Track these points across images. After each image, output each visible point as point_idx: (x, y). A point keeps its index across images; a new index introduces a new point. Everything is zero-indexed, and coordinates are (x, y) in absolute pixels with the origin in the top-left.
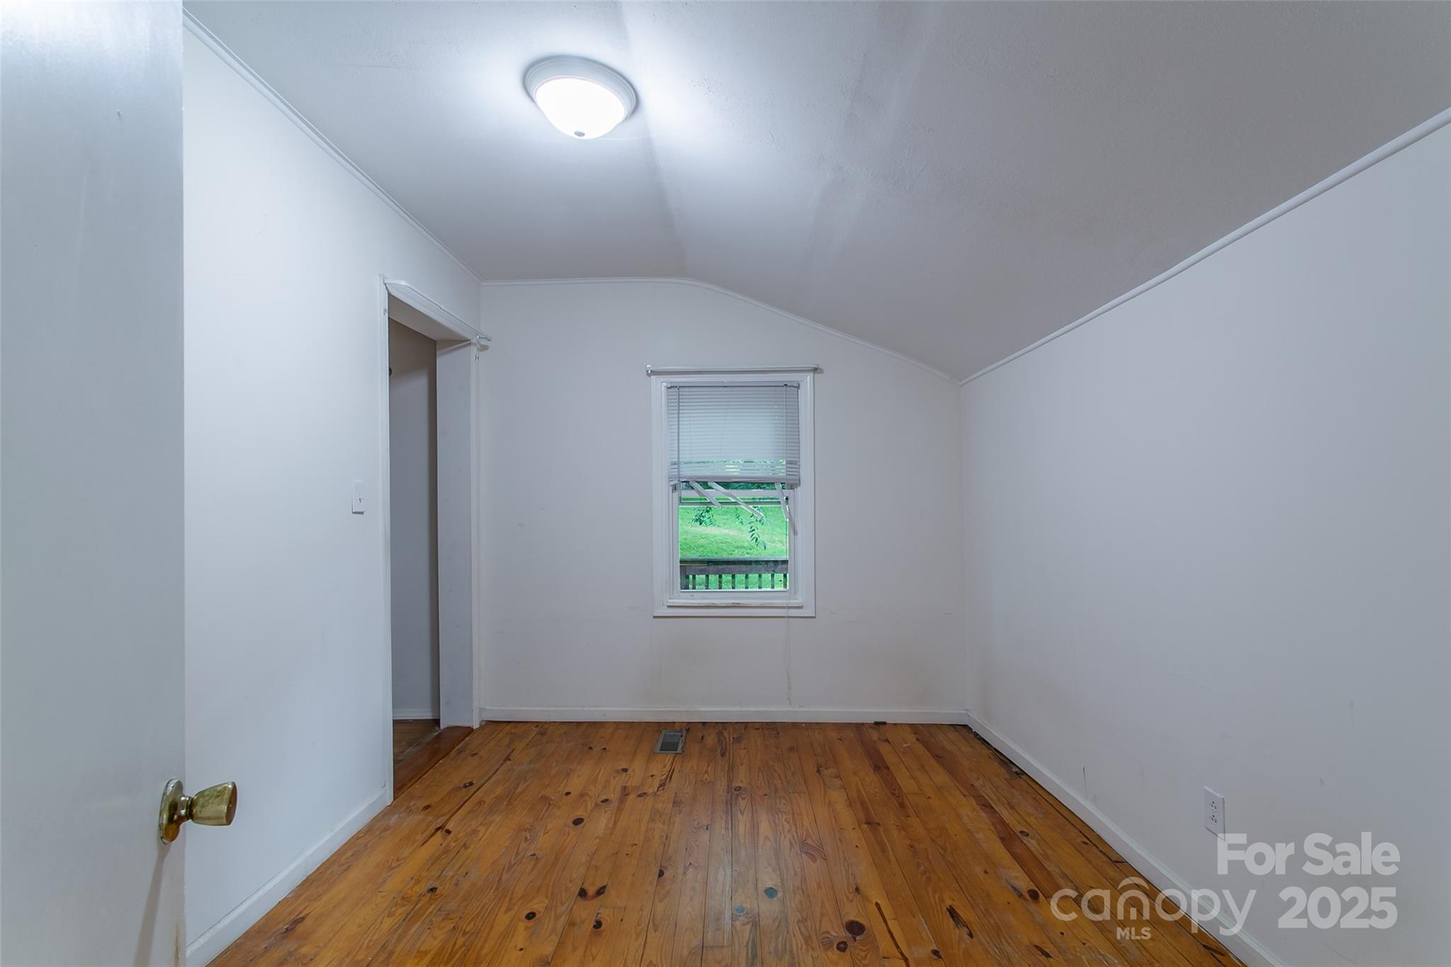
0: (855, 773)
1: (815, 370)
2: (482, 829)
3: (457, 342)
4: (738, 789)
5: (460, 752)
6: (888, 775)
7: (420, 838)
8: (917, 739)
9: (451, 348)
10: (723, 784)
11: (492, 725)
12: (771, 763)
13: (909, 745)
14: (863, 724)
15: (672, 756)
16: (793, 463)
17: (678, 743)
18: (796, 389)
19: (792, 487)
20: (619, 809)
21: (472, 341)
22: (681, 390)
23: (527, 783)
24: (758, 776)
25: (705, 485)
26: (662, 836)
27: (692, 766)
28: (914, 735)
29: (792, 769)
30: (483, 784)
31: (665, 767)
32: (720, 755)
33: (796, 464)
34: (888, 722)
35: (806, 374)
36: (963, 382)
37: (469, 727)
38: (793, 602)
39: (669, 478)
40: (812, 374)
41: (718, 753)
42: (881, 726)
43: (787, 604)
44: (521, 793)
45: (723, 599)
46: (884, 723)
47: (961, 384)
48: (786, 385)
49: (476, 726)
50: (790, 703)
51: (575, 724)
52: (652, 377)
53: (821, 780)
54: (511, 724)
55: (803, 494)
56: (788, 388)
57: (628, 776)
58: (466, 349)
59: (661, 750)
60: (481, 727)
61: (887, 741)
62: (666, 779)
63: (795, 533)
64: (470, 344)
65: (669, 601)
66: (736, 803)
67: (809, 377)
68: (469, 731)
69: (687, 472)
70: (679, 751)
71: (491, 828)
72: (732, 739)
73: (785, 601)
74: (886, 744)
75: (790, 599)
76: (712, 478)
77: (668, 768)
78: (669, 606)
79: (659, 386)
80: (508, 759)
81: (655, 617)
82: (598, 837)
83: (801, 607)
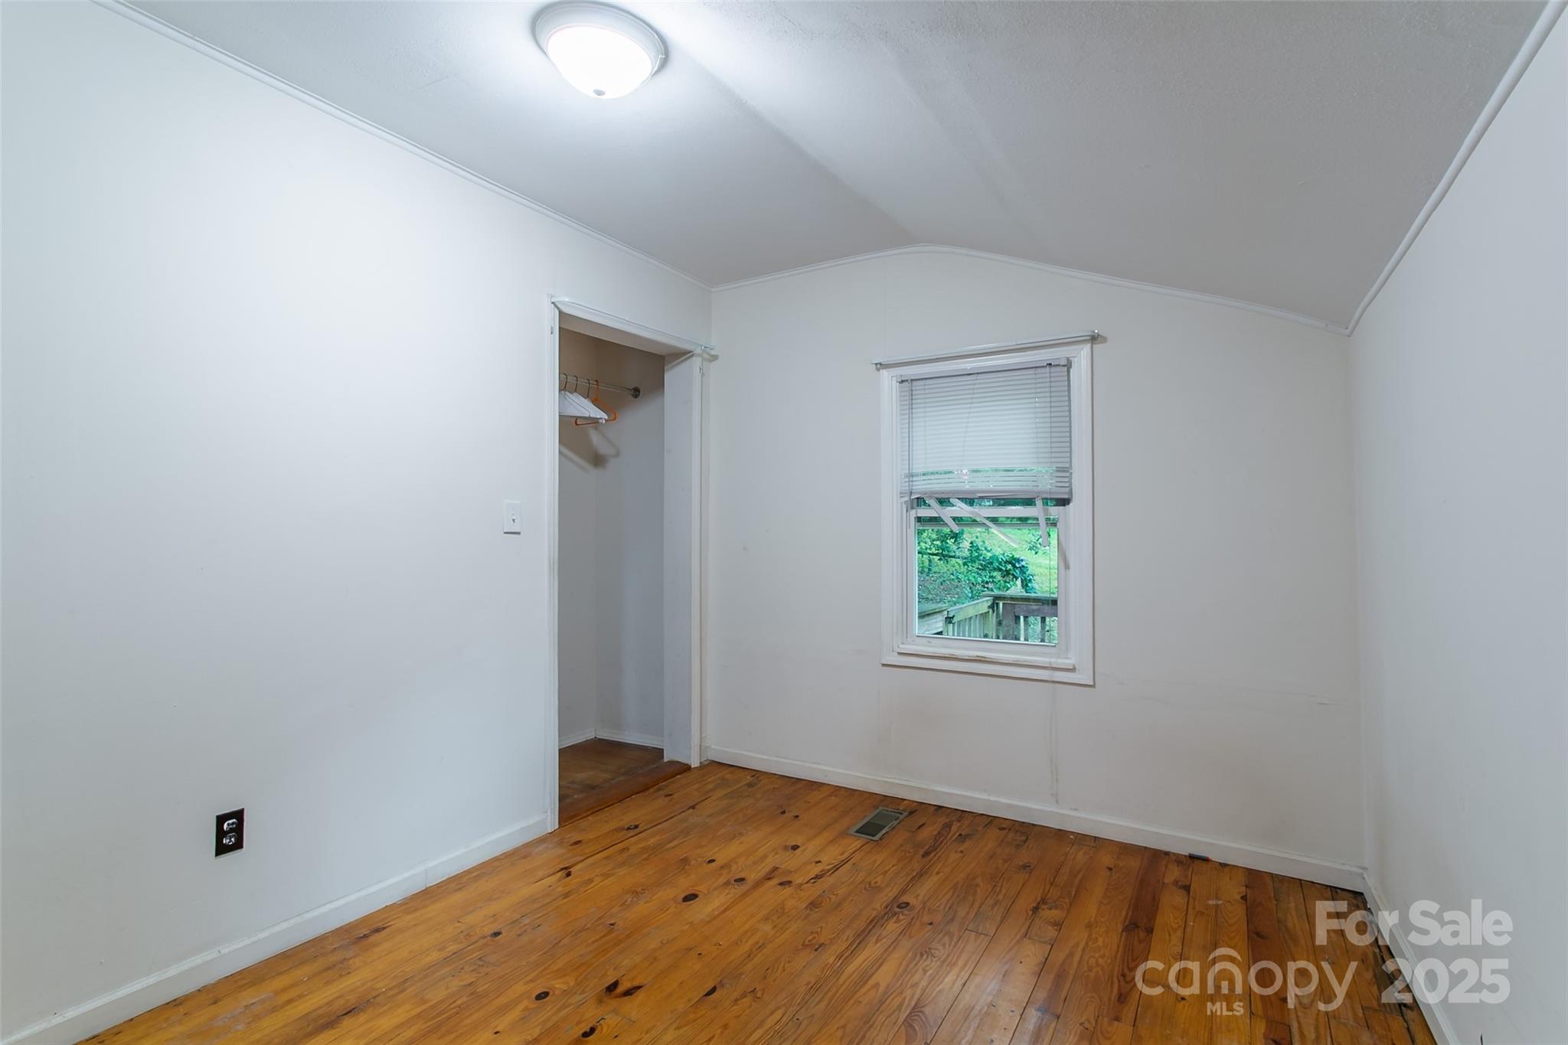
0: (1089, 926)
1: (1094, 339)
2: (597, 880)
3: (680, 355)
4: (903, 905)
5: (659, 790)
6: (1140, 942)
7: (540, 873)
8: (1244, 898)
9: (678, 361)
10: (890, 894)
11: (714, 766)
12: (979, 880)
13: (1220, 902)
14: (1167, 854)
15: (866, 841)
16: (1064, 471)
17: (885, 826)
18: (1066, 368)
19: (1064, 502)
20: (744, 895)
21: (695, 352)
22: (914, 383)
23: (685, 839)
24: (948, 892)
25: (943, 502)
26: (757, 943)
27: (876, 860)
28: (1243, 889)
29: (1001, 897)
30: (646, 830)
31: (842, 854)
32: (922, 853)
33: (1068, 471)
34: (1211, 857)
35: (1081, 346)
36: (1350, 327)
37: (687, 765)
38: (1062, 662)
39: (901, 493)
40: (1089, 345)
41: (922, 852)
42: (1197, 863)
43: (1050, 663)
44: (668, 849)
45: (967, 649)
46: (1206, 860)
47: (1348, 331)
48: (1050, 364)
49: (695, 763)
50: (1057, 802)
51: (794, 780)
52: (881, 371)
53: (1028, 923)
54: (732, 768)
55: (1076, 514)
56: (1053, 369)
57: (792, 855)
58: (688, 361)
59: (857, 832)
60: (702, 766)
61: (1187, 888)
62: (829, 870)
63: (1067, 567)
64: (692, 356)
65: (901, 646)
66: (882, 926)
67: (1086, 349)
68: (686, 768)
69: (921, 486)
70: (876, 838)
71: (606, 881)
72: (958, 834)
73: (1047, 660)
74: (1183, 892)
75: (1059, 658)
76: (954, 492)
77: (846, 855)
78: (900, 654)
79: (888, 380)
80: (693, 807)
81: (884, 665)
82: (691, 923)
83: (1073, 670)
